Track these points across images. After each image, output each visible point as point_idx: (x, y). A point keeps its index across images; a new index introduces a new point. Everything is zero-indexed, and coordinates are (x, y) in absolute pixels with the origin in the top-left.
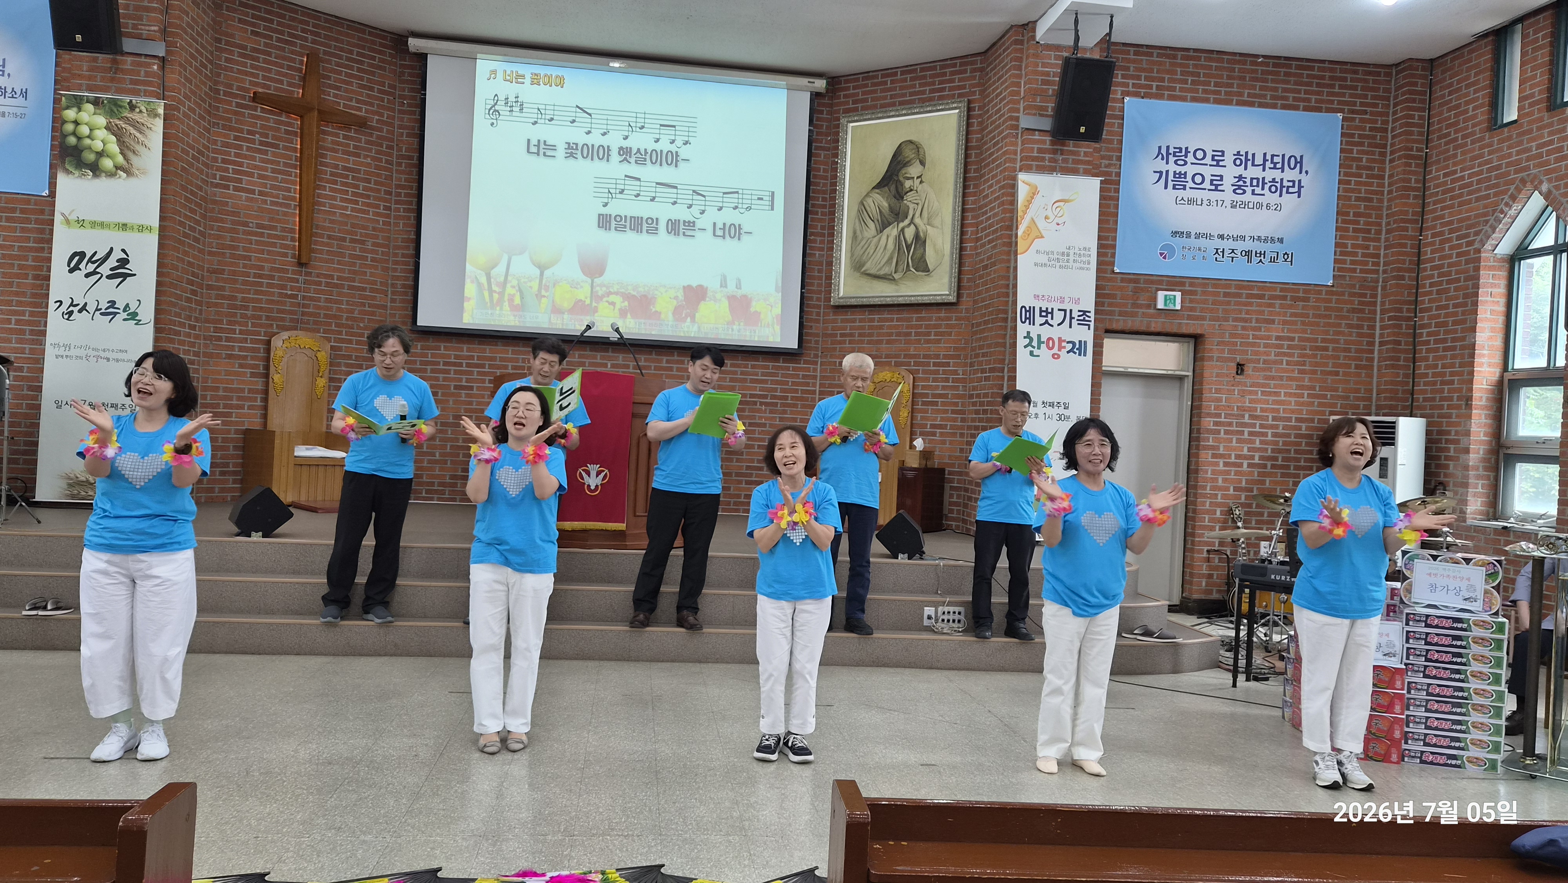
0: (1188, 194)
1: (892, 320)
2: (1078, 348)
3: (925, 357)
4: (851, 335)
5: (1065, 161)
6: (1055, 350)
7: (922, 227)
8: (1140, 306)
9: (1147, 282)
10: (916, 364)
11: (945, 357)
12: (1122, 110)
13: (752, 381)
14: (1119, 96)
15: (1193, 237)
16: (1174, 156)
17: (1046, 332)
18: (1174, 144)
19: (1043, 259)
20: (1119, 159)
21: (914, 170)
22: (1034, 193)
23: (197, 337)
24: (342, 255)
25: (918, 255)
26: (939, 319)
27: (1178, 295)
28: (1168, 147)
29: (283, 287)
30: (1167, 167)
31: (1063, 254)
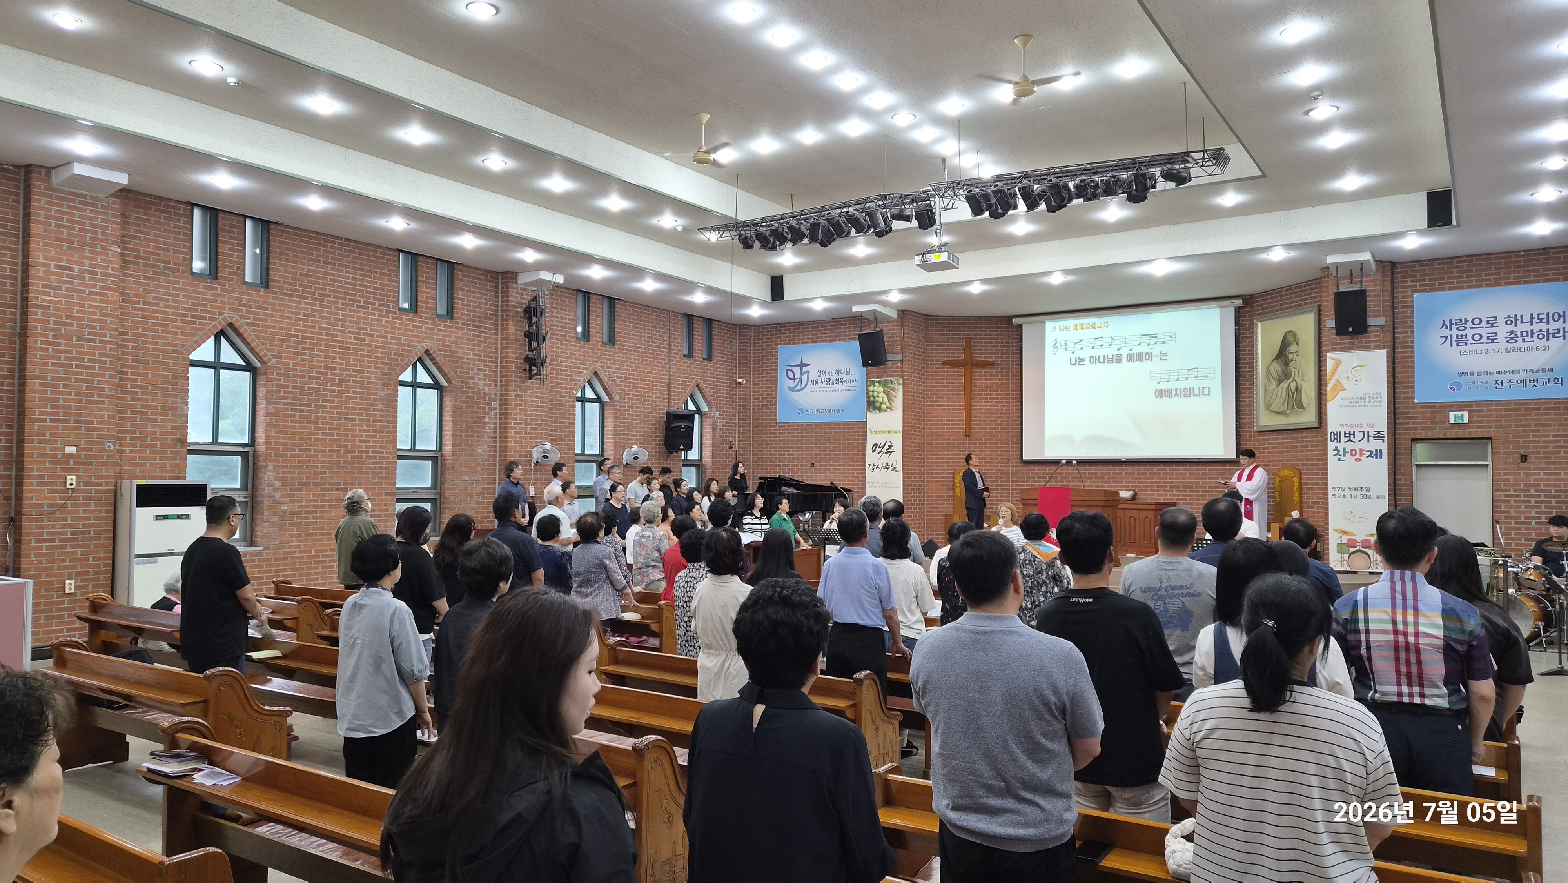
0: (1469, 347)
1: (1287, 438)
2: (1378, 454)
3: (1307, 460)
4: (1268, 448)
5: (1361, 342)
6: (1358, 456)
7: (1299, 382)
8: (1438, 422)
9: (1440, 407)
10: (1302, 465)
11: (1317, 460)
12: (1412, 302)
13: (1210, 478)
14: (1410, 294)
15: (1476, 375)
16: (1456, 324)
17: (1349, 446)
18: (1455, 317)
19: (1347, 402)
20: (1413, 332)
21: (1293, 348)
22: (1338, 363)
23: (923, 474)
24: (986, 428)
25: (1298, 399)
26: (1312, 437)
27: (1466, 414)
28: (1451, 320)
29: (959, 447)
30: (1451, 333)
31: (1361, 398)
